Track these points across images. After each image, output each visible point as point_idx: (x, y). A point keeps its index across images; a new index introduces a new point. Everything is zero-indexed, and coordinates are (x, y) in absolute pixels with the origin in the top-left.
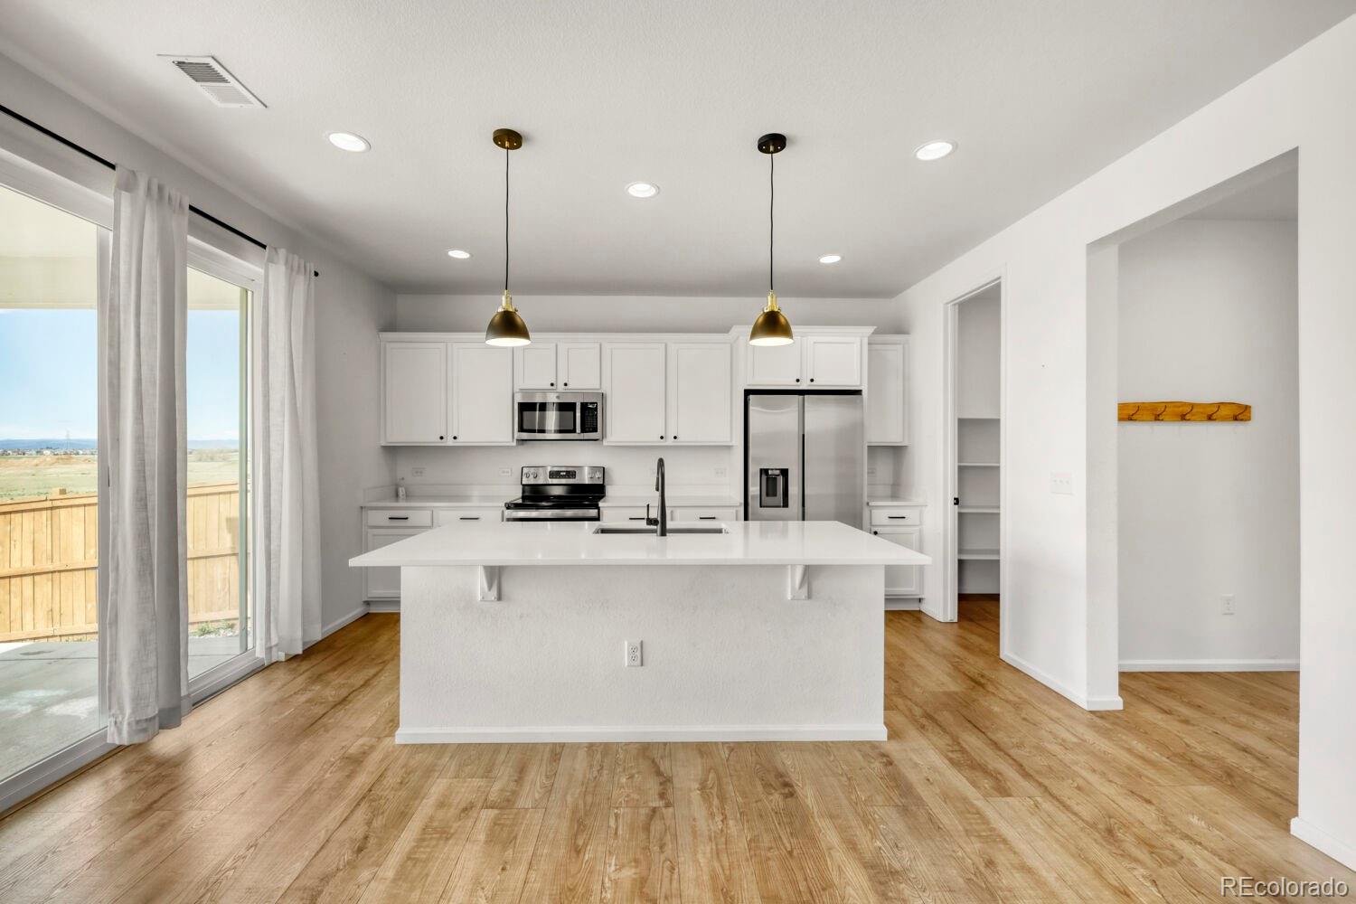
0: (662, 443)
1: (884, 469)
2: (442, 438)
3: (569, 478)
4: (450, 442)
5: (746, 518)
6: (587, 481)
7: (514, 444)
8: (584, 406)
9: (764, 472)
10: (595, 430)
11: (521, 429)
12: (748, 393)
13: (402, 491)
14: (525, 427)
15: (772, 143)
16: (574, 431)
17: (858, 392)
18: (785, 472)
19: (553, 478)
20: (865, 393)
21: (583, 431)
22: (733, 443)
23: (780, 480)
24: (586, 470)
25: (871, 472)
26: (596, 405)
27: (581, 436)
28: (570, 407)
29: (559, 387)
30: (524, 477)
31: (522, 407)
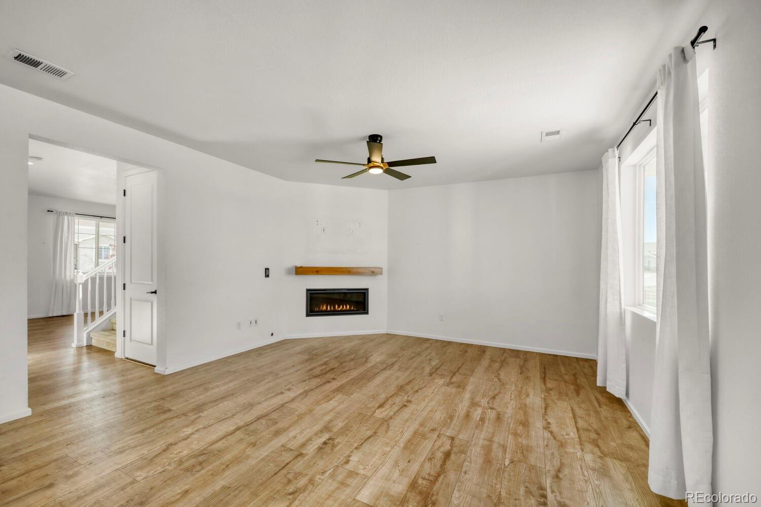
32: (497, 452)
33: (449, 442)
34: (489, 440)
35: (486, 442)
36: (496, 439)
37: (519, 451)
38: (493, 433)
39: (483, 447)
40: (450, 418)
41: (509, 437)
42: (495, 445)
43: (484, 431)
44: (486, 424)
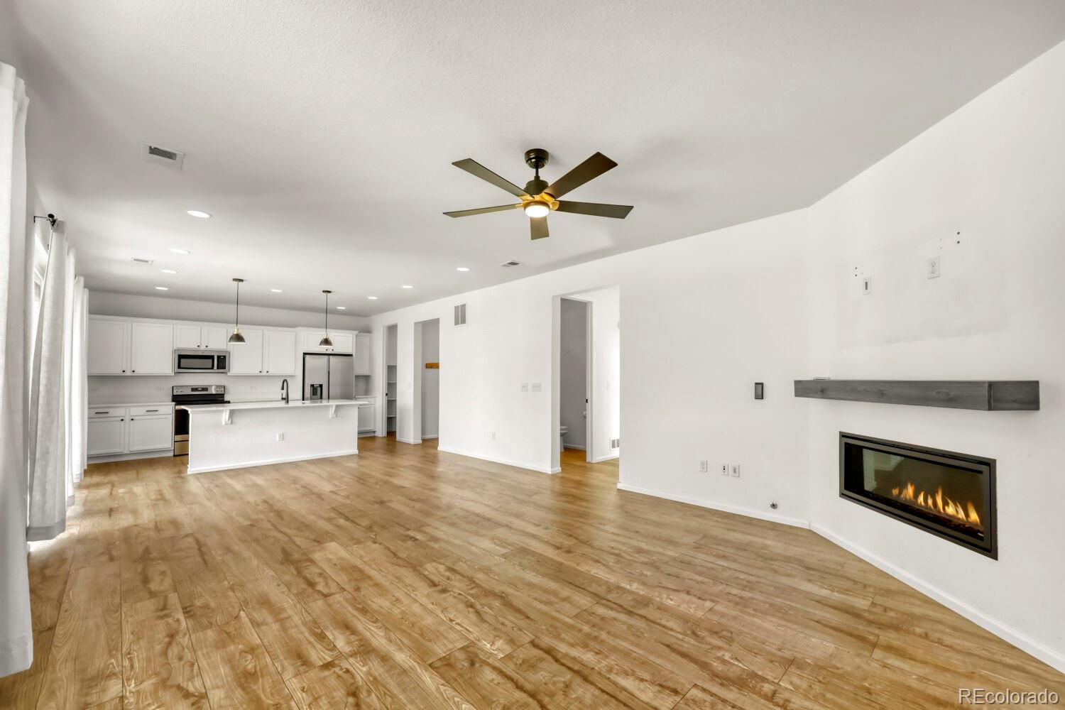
0: (261, 374)
1: (362, 384)
2: (124, 371)
3: (203, 391)
4: (128, 373)
5: (303, 400)
6: (214, 392)
7: (173, 374)
8: (219, 357)
9: (312, 386)
10: (224, 368)
11: (180, 368)
12: (305, 354)
14: (182, 367)
16: (213, 368)
17: (351, 355)
18: (321, 386)
19: (193, 391)
20: (354, 356)
21: (218, 368)
22: (296, 374)
23: (319, 389)
24: (213, 387)
25: (356, 386)
26: (225, 357)
27: (217, 371)
28: (212, 357)
29: (203, 347)
30: (175, 391)
31: (181, 357)
32: (262, 615)
33: (325, 591)
34: (282, 620)
35: (285, 615)
36: (276, 627)
37: (235, 632)
38: (285, 630)
39: (284, 609)
40: (362, 610)
41: (259, 639)
42: (269, 619)
43: (301, 624)
44: (307, 634)
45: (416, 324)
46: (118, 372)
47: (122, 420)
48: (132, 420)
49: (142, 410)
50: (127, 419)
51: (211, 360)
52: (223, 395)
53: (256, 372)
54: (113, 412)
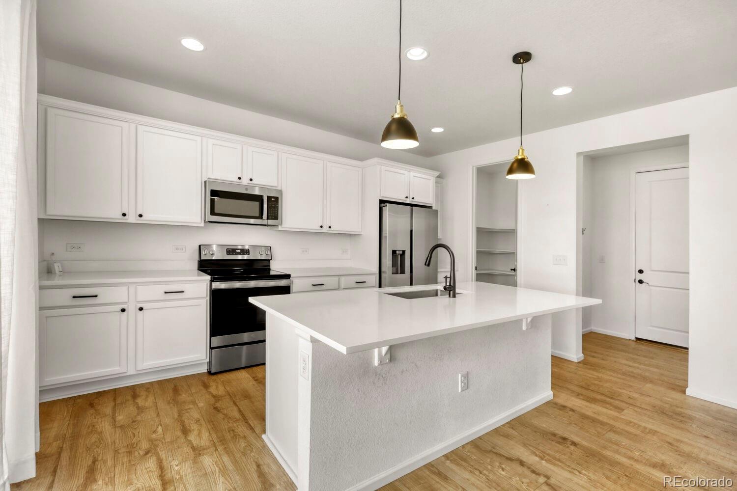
0: (322, 230)
2: (124, 215)
3: (244, 254)
4: (132, 218)
6: (257, 257)
7: (202, 225)
8: (269, 198)
9: (394, 252)
10: (276, 218)
11: (213, 213)
12: (382, 202)
13: (57, 267)
14: (216, 211)
15: (522, 58)
16: (260, 217)
18: (404, 252)
19: (230, 254)
20: (434, 208)
21: (268, 218)
22: (362, 233)
24: (259, 249)
26: (277, 198)
27: (265, 222)
28: (259, 199)
29: (245, 181)
30: (203, 253)
31: (214, 193)
45: (579, 154)
46: (114, 214)
47: (123, 310)
48: (141, 309)
49: (157, 291)
50: (132, 308)
51: (257, 204)
52: (269, 261)
53: (315, 227)
54: (107, 295)
